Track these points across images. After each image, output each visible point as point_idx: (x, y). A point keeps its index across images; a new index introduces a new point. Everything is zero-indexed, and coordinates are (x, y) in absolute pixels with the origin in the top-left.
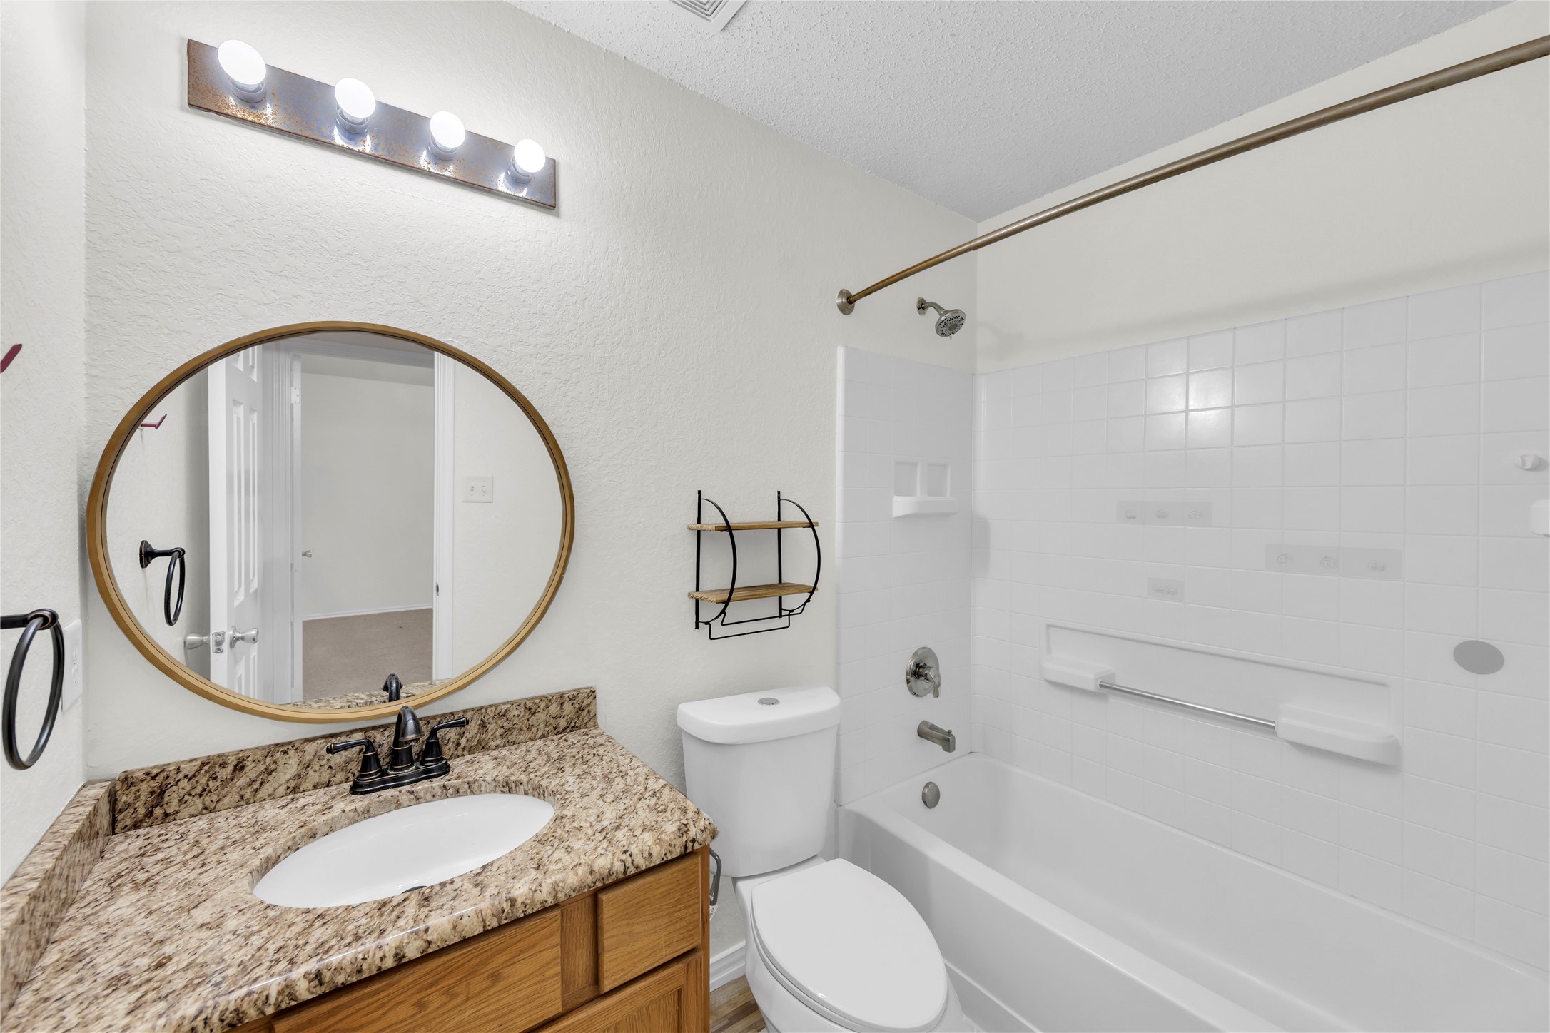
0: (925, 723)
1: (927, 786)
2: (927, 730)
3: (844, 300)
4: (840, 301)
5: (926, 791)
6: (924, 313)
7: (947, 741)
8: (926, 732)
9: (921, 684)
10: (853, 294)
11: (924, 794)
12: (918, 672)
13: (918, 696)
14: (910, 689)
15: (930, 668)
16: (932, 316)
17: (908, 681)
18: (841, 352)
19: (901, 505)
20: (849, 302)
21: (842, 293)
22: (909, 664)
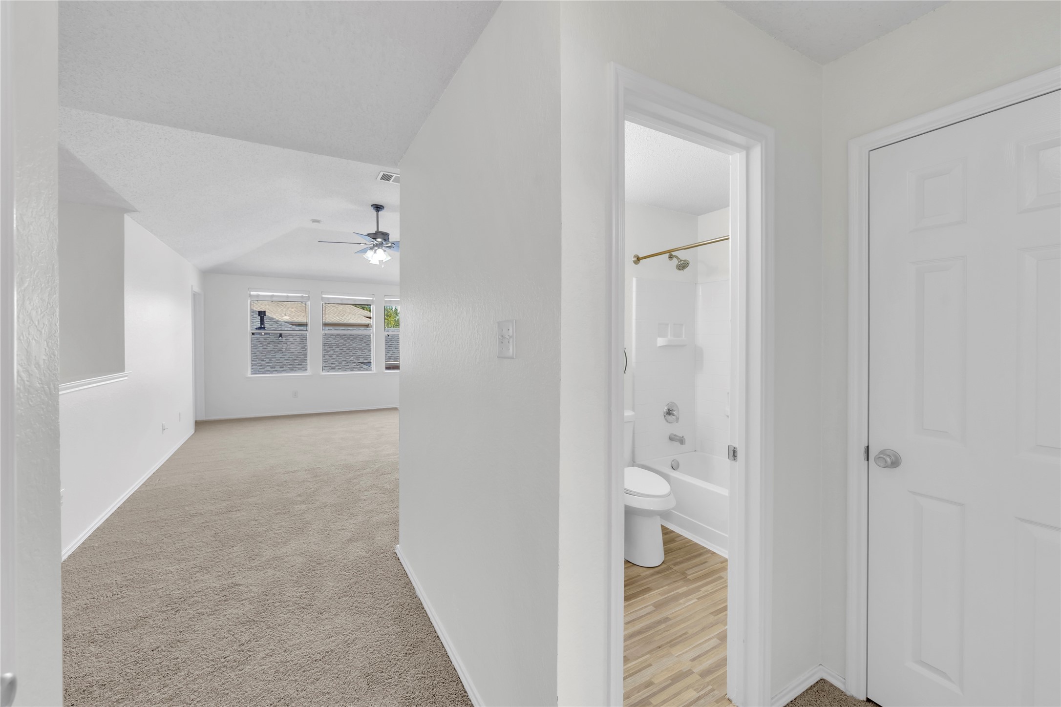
0: (672, 434)
1: (673, 461)
2: (673, 436)
3: (636, 259)
4: (634, 259)
5: (673, 463)
6: (672, 260)
7: (682, 441)
8: (672, 438)
9: (670, 418)
10: (640, 257)
11: (672, 464)
12: (669, 413)
13: (669, 422)
14: (666, 420)
15: (674, 411)
16: (675, 262)
17: (665, 416)
18: (634, 280)
19: (661, 342)
20: (638, 259)
21: (635, 256)
22: (665, 409)
